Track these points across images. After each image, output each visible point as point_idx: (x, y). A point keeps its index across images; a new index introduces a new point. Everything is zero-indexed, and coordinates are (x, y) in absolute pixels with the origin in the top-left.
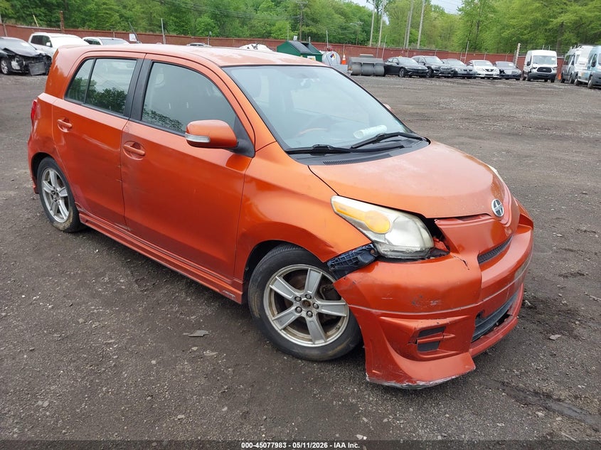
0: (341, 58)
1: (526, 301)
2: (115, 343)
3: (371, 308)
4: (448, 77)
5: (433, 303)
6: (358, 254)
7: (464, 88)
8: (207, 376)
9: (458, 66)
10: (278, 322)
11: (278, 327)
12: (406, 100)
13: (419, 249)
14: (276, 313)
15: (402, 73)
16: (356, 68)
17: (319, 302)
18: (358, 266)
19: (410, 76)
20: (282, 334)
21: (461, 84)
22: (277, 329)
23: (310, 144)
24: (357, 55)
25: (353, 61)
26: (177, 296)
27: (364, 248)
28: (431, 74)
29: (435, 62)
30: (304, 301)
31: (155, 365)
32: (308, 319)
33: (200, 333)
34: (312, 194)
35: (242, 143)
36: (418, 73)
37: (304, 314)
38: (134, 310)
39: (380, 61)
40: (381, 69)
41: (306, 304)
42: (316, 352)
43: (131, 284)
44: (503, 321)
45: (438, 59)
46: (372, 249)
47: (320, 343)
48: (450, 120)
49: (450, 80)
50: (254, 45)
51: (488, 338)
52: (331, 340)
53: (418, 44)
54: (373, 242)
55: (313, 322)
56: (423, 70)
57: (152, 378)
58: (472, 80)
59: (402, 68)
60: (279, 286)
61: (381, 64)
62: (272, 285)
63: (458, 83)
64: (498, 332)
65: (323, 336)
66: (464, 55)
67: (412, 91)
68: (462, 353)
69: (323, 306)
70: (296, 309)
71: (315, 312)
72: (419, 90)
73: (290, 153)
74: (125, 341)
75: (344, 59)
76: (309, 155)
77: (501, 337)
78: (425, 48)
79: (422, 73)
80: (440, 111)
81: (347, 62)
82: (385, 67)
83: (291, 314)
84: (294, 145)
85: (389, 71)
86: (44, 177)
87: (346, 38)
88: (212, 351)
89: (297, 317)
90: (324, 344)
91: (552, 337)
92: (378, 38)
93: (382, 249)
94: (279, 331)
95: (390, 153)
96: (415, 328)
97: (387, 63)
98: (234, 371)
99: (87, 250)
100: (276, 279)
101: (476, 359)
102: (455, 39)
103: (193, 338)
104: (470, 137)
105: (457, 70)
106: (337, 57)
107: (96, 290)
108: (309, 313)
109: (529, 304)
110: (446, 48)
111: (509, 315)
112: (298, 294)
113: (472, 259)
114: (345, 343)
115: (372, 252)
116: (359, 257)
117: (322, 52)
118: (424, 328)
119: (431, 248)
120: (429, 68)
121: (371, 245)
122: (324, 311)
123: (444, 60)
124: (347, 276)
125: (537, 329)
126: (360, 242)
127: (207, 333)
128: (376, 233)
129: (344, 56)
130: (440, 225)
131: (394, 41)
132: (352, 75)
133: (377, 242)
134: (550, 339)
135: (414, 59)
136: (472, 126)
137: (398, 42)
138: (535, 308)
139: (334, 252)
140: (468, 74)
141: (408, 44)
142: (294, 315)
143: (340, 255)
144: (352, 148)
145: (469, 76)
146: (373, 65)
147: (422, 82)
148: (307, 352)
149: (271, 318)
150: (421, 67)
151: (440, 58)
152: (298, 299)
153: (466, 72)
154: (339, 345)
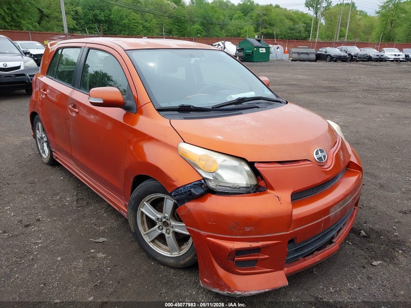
0: (284, 50)
1: (362, 231)
2: (41, 243)
3: (200, 230)
4: (364, 61)
5: (248, 229)
6: (192, 187)
7: (375, 68)
8: (90, 272)
9: (372, 52)
10: (148, 236)
11: (147, 240)
12: (325, 77)
13: (245, 186)
14: (147, 229)
15: (329, 59)
16: (295, 56)
17: (173, 223)
18: (192, 197)
19: (335, 61)
20: (151, 246)
21: (373, 65)
22: (147, 241)
23: (176, 104)
24: (296, 47)
25: (293, 51)
26: (99, 212)
27: (197, 183)
28: (351, 59)
29: (354, 50)
30: (165, 222)
31: (59, 261)
32: (167, 235)
33: (101, 240)
34: (167, 141)
35: (129, 103)
36: (340, 58)
37: (164, 231)
38: (66, 220)
39: (313, 51)
40: (314, 57)
41: (166, 224)
42: (172, 261)
43: (72, 202)
44: (326, 247)
45: (357, 48)
46: (203, 184)
47: (175, 254)
48: (354, 91)
49: (365, 63)
50: (223, 42)
51: (306, 260)
52: (183, 252)
53: (346, 38)
54: (204, 179)
55: (170, 238)
56: (345, 56)
57: (52, 270)
58: (382, 63)
59: (329, 55)
60: (147, 209)
61: (313, 53)
62: (142, 208)
63: (371, 65)
64: (316, 255)
65: (178, 249)
66: (378, 44)
67: (332, 71)
68: (277, 271)
69: (176, 226)
70: (159, 227)
71: (171, 230)
72: (338, 70)
73: (159, 110)
74: (49, 241)
75: (286, 50)
76: (176, 112)
77: (318, 260)
78: (351, 41)
79: (344, 58)
80: (348, 85)
81: (288, 52)
82: (316, 55)
83: (156, 231)
84: (164, 105)
85: (320, 57)
86: (37, 128)
87: (293, 36)
88: (103, 254)
89: (159, 233)
90: (178, 255)
91: (375, 263)
92: (316, 35)
93: (212, 185)
94: (148, 243)
95: (242, 111)
96: (231, 248)
97: (318, 52)
98: (110, 270)
99: (56, 177)
100: (144, 204)
101: (290, 277)
102: (374, 33)
103: (94, 243)
104: (364, 104)
105: (371, 55)
106: (281, 48)
107: (48, 205)
108: (168, 231)
109: (364, 234)
110: (367, 40)
111: (333, 242)
112: (159, 216)
113: (286, 196)
114: (191, 256)
115: (203, 186)
116: (192, 190)
117: (270, 46)
118: (239, 249)
119: (256, 185)
120: (349, 54)
121: (203, 181)
122: (177, 230)
123: (362, 49)
124: (186, 204)
125: (363, 255)
126: (195, 178)
127: (106, 240)
128: (206, 172)
129: (287, 48)
130: (259, 167)
131: (328, 37)
132: (292, 61)
133: (208, 179)
134: (372, 265)
135: (338, 49)
136: (369, 95)
137: (332, 38)
138: (369, 237)
139: (175, 186)
140: (380, 58)
141: (338, 38)
142: (158, 231)
143: (179, 188)
144: (213, 108)
145: (381, 60)
146: (308, 53)
147: (342, 65)
148: (167, 260)
149: (143, 233)
150: (343, 54)
151: (359, 47)
152: (160, 220)
153: (378, 57)
154: (187, 257)
